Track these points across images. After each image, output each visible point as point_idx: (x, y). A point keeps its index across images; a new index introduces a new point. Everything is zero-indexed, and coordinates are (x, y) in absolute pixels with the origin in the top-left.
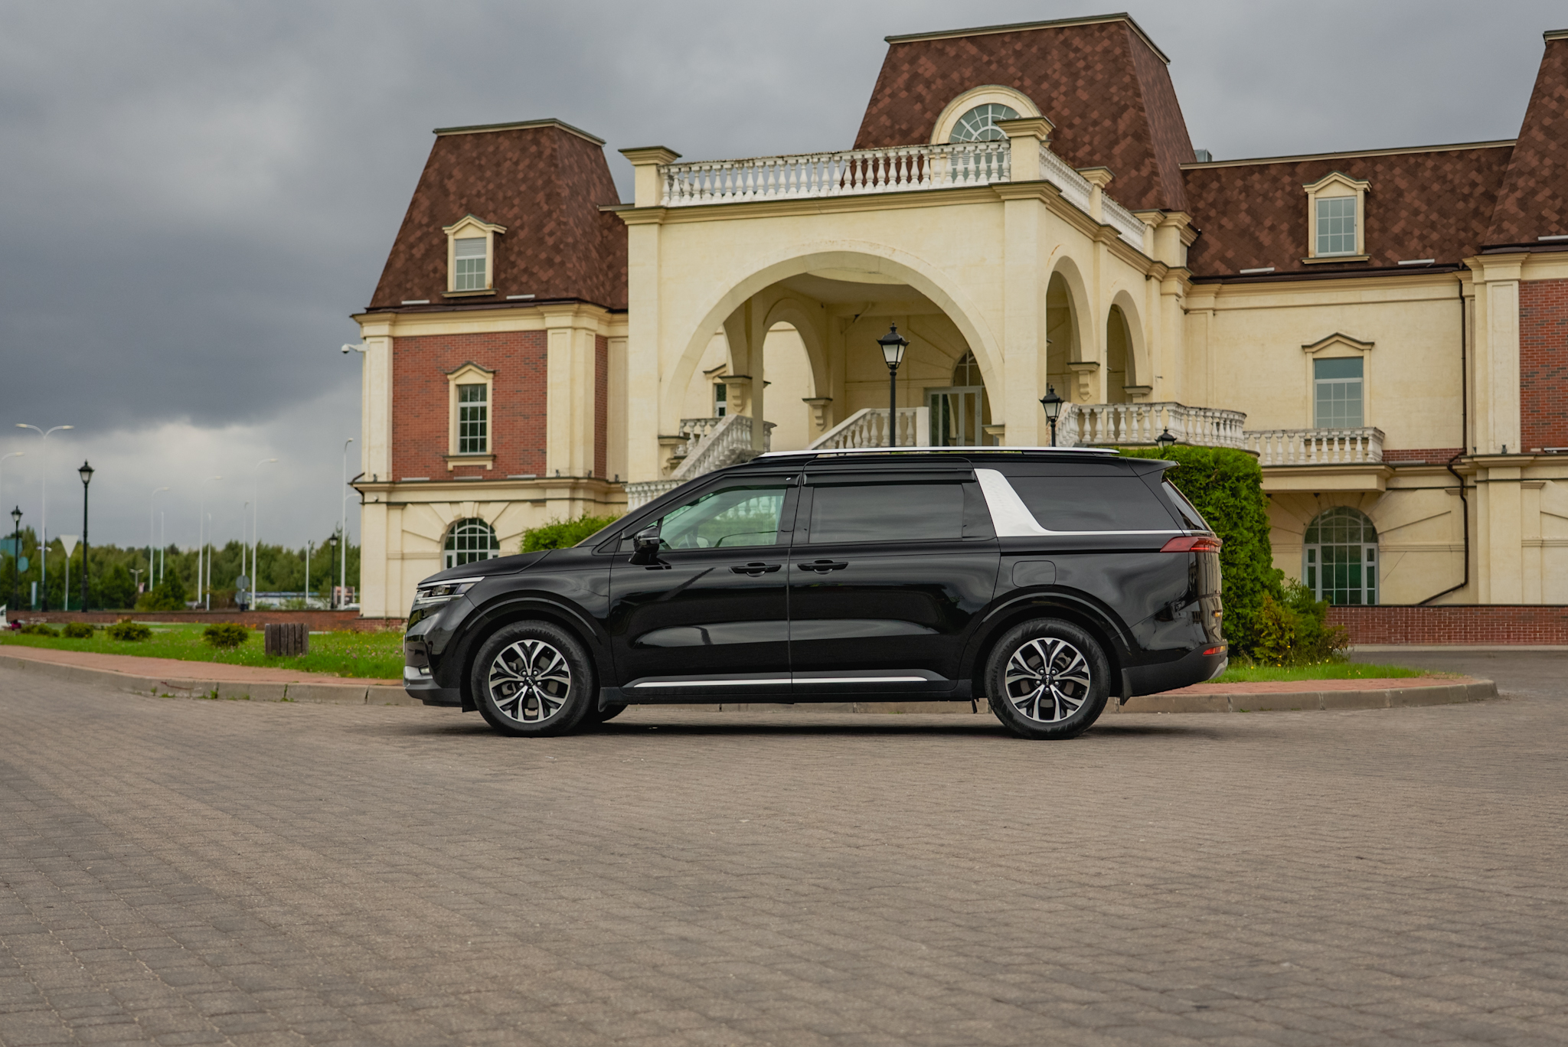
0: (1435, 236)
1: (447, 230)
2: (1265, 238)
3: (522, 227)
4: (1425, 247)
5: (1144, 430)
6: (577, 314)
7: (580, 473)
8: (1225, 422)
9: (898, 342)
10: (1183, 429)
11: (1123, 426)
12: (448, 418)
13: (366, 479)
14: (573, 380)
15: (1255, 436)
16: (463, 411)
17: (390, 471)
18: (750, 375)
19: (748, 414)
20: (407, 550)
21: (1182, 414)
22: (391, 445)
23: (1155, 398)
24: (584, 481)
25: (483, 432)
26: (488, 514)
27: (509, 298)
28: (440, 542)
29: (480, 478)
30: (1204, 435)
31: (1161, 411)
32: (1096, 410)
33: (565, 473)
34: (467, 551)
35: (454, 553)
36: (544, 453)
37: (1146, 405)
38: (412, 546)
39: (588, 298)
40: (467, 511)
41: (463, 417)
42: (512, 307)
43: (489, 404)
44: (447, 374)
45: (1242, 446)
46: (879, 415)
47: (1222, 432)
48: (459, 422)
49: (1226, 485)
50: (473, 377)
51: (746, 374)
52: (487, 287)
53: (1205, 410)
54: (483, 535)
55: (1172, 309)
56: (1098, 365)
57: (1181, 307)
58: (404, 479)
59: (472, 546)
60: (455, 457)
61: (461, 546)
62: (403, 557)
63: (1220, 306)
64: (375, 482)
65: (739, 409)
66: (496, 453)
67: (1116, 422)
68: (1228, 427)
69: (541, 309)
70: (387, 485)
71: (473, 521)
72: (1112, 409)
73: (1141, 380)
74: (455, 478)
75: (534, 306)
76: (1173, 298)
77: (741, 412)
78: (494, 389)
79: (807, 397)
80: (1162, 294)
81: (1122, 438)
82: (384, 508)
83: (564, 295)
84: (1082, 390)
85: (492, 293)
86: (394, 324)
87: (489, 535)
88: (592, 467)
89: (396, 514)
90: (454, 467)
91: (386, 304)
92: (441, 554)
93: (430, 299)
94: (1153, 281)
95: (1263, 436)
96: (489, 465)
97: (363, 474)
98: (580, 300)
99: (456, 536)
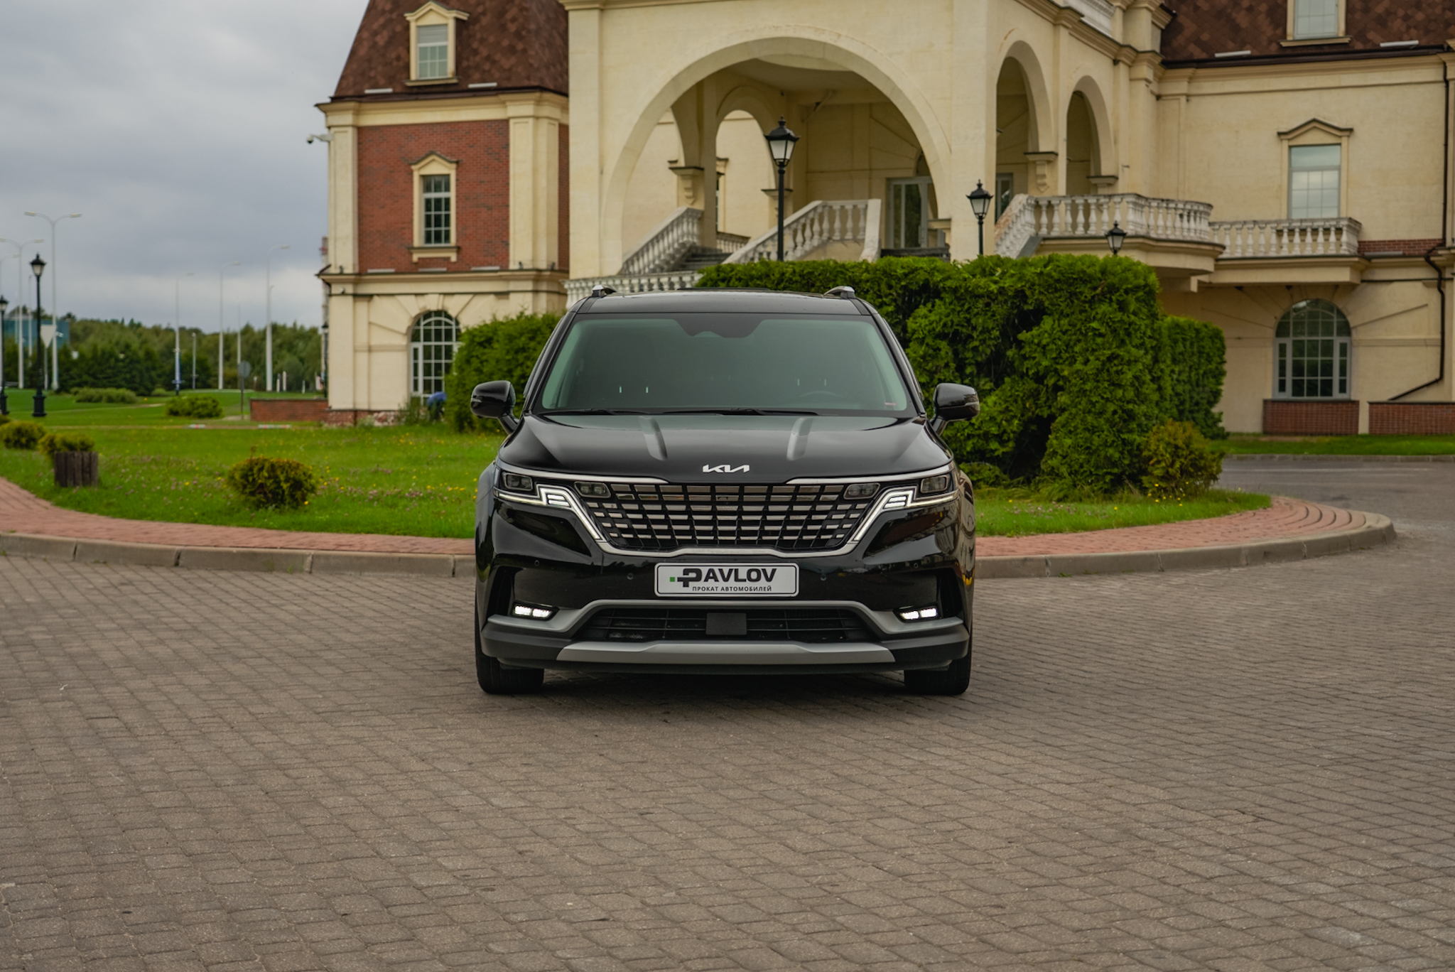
0: (1420, 16)
1: (410, 17)
2: (1242, 19)
3: (484, 13)
4: (1409, 28)
5: (1103, 222)
6: (538, 103)
7: (543, 265)
8: (1189, 213)
9: (787, 138)
10: (1144, 221)
11: (1081, 218)
12: (412, 209)
13: (332, 270)
14: (535, 170)
15: (1222, 228)
16: (428, 201)
17: (357, 262)
18: (702, 166)
19: (700, 206)
20: (374, 342)
21: (1143, 206)
22: (356, 237)
23: (1121, 187)
24: (548, 273)
25: (448, 224)
26: (453, 306)
27: (471, 86)
28: (406, 334)
29: (444, 269)
30: (1166, 228)
31: (1119, 203)
32: (1053, 202)
33: (527, 265)
34: (433, 343)
35: (420, 346)
36: (507, 244)
37: (1105, 196)
38: (379, 338)
39: (551, 87)
40: (433, 303)
41: (428, 208)
42: (474, 96)
43: (452, 195)
44: (411, 164)
45: (1207, 238)
46: (831, 207)
47: (1185, 224)
48: (423, 213)
49: (1114, 298)
50: (437, 167)
51: (697, 165)
52: (450, 76)
53: (1168, 201)
54: (448, 327)
55: (1143, 95)
56: (1057, 154)
57: (1152, 93)
58: (370, 271)
59: (438, 338)
60: (420, 249)
61: (427, 338)
62: (370, 350)
63: (1194, 91)
64: (341, 274)
65: (690, 201)
66: (460, 244)
67: (1074, 215)
68: (1192, 219)
69: (503, 97)
70: (353, 277)
71: (438, 313)
72: (1069, 201)
73: (1106, 169)
74: (420, 270)
75: (496, 95)
76: (1143, 84)
77: (693, 204)
78: (457, 180)
79: (766, 187)
80: (1131, 80)
81: (1080, 231)
82: (350, 299)
83: (526, 83)
84: (1039, 181)
85: (455, 81)
86: (357, 113)
87: (454, 328)
88: (555, 259)
89: (362, 306)
90: (419, 259)
91: (350, 92)
92: (407, 346)
93: (393, 87)
94: (1121, 66)
95: (1234, 227)
96: (454, 257)
97: (329, 266)
98: (542, 89)
99: (422, 328)
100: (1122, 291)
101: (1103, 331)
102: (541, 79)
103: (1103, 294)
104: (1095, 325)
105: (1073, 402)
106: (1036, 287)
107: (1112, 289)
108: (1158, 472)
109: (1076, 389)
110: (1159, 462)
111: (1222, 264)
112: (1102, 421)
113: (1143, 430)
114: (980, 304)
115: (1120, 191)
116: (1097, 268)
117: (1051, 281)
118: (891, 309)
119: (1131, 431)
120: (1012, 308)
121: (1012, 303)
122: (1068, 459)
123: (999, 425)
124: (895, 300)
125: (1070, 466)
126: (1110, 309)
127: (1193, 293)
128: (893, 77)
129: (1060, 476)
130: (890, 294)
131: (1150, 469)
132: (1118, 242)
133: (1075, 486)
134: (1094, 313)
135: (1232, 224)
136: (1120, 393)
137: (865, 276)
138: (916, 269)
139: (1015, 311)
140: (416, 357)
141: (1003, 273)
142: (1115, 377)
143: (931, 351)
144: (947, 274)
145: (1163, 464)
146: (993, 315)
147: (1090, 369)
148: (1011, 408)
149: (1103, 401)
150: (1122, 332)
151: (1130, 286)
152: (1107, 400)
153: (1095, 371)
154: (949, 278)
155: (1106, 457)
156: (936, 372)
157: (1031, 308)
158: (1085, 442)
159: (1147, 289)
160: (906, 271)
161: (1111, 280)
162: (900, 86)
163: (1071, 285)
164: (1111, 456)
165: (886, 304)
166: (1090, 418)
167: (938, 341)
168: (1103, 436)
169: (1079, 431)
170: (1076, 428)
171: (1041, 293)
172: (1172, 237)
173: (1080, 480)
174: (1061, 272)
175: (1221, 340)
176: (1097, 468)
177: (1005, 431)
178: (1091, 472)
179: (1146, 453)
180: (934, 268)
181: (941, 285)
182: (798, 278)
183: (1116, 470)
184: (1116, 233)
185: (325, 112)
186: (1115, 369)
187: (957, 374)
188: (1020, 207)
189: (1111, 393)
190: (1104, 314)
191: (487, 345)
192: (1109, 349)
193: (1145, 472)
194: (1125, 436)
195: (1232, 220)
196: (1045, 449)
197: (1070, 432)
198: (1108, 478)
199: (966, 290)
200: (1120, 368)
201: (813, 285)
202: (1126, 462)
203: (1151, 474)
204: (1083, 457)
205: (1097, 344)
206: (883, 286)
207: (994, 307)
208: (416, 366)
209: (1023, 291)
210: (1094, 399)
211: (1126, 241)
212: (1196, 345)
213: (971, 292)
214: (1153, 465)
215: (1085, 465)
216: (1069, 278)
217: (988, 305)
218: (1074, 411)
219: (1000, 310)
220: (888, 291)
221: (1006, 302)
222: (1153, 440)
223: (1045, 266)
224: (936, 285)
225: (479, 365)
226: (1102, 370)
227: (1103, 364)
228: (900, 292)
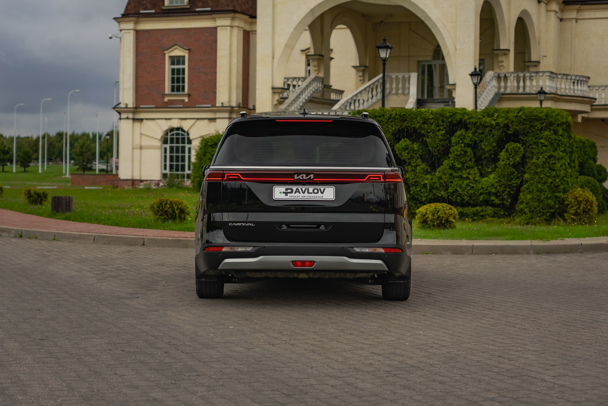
5: (533, 86)
6: (233, 19)
7: (234, 104)
8: (578, 81)
9: (387, 47)
10: (554, 86)
11: (521, 84)
12: (165, 74)
13: (122, 106)
14: (231, 54)
15: (594, 89)
16: (173, 70)
17: (134, 101)
18: (323, 54)
19: (321, 75)
20: (143, 144)
21: (554, 78)
22: (135, 88)
23: (542, 68)
24: (237, 109)
25: (183, 82)
26: (186, 125)
27: (197, 9)
28: (160, 140)
29: (181, 106)
30: (566, 89)
31: (542, 76)
32: (507, 75)
33: (226, 104)
34: (175, 145)
35: (168, 146)
36: (215, 93)
37: (534, 72)
38: (146, 142)
39: (239, 10)
40: (175, 124)
41: (173, 73)
42: (199, 15)
43: (186, 67)
44: (164, 50)
45: (587, 95)
46: (391, 76)
47: (576, 87)
48: (170, 76)
49: (551, 128)
50: (178, 52)
51: (320, 53)
52: (186, 4)
53: (567, 75)
54: (183, 137)
55: (553, 19)
56: (509, 50)
57: (558, 18)
58: (142, 106)
59: (178, 142)
60: (169, 95)
61: (172, 142)
62: (141, 148)
63: (580, 17)
64: (126, 107)
65: (316, 72)
66: (190, 93)
67: (518, 82)
68: (579, 85)
69: (214, 16)
70: (133, 109)
71: (178, 129)
72: (516, 75)
73: (534, 58)
74: (169, 106)
75: (211, 14)
76: (553, 13)
77: (318, 74)
78: (189, 59)
79: (354, 65)
80: (547, 11)
81: (521, 90)
82: (131, 121)
83: (226, 8)
84: (500, 64)
85: (188, 7)
86: (136, 23)
87: (186, 137)
88: (240, 101)
89: (137, 125)
90: (168, 100)
91: (132, 12)
92: (161, 147)
93: (155, 10)
94: (542, 4)
95: (601, 89)
96: (186, 100)
97: (120, 103)
98: (235, 11)
99: (169, 137)
100: (555, 125)
101: (546, 144)
102: (234, 6)
103: (546, 126)
104: (542, 141)
105: (531, 177)
106: (514, 123)
107: (551, 124)
108: (572, 211)
109: (533, 172)
110: (572, 207)
111: (595, 108)
112: (545, 187)
113: (565, 191)
114: (487, 130)
115: (541, 70)
116: (544, 114)
117: (521, 120)
118: (443, 132)
119: (559, 192)
120: (502, 132)
121: (503, 130)
122: (529, 205)
123: (496, 188)
124: (445, 128)
125: (530, 208)
126: (550, 133)
127: (579, 123)
128: (426, 11)
129: (525, 213)
130: (443, 125)
131: (568, 210)
132: (542, 97)
133: (532, 218)
134: (542, 135)
135: (600, 87)
136: (554, 173)
137: (431, 116)
138: (456, 113)
139: (504, 134)
140: (165, 152)
141: (498, 116)
142: (552, 166)
143: (463, 153)
144: (471, 116)
145: (575, 208)
146: (493, 136)
147: (540, 162)
148: (502, 180)
149: (546, 177)
150: (555, 145)
151: (559, 123)
152: (548, 177)
153: (542, 163)
154: (472, 118)
155: (547, 204)
156: (465, 163)
157: (512, 132)
158: (537, 197)
159: (567, 124)
160: (451, 114)
161: (550, 119)
162: (430, 15)
163: (531, 122)
164: (550, 203)
165: (441, 130)
166: (539, 185)
167: (466, 148)
168: (546, 194)
169: (534, 191)
170: (533, 190)
171: (516, 125)
172: (569, 94)
173: (535, 215)
174: (526, 115)
175: (595, 147)
176: (543, 209)
177: (498, 191)
178: (540, 211)
179: (566, 202)
180: (464, 113)
181: (468, 121)
182: (398, 117)
183: (552, 210)
184: (541, 92)
185: (119, 22)
186: (552, 162)
187: (475, 164)
188: (490, 78)
189: (550, 173)
190: (547, 136)
191: (214, 146)
192: (549, 152)
193: (566, 211)
194: (555, 194)
195: (599, 85)
196: (518, 200)
197: (530, 192)
198: (548, 214)
199: (480, 124)
200: (554, 161)
201: (406, 120)
202: (557, 206)
203: (569, 212)
204: (536, 204)
205: (543, 150)
206: (440, 121)
207: (494, 132)
208: (165, 157)
209: (508, 125)
210: (542, 176)
211: (547, 96)
212: (583, 150)
213: (482, 125)
214: (570, 208)
215: (537, 208)
216: (530, 119)
217: (491, 131)
218: (532, 182)
219: (497, 134)
220: (442, 124)
221: (499, 129)
222: (569, 197)
223: (519, 112)
224: (465, 121)
225: (211, 157)
226: (546, 163)
227: (546, 160)
228: (448, 124)
